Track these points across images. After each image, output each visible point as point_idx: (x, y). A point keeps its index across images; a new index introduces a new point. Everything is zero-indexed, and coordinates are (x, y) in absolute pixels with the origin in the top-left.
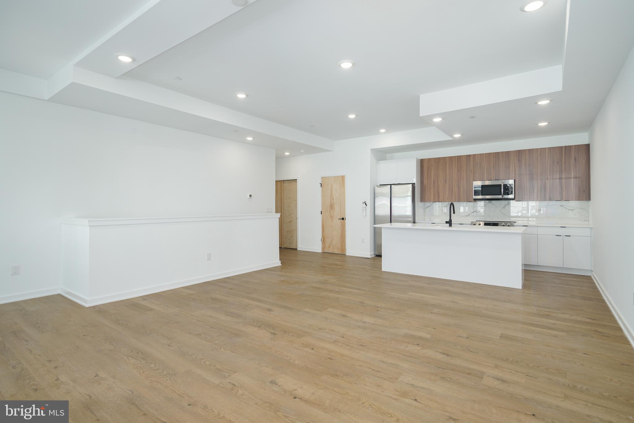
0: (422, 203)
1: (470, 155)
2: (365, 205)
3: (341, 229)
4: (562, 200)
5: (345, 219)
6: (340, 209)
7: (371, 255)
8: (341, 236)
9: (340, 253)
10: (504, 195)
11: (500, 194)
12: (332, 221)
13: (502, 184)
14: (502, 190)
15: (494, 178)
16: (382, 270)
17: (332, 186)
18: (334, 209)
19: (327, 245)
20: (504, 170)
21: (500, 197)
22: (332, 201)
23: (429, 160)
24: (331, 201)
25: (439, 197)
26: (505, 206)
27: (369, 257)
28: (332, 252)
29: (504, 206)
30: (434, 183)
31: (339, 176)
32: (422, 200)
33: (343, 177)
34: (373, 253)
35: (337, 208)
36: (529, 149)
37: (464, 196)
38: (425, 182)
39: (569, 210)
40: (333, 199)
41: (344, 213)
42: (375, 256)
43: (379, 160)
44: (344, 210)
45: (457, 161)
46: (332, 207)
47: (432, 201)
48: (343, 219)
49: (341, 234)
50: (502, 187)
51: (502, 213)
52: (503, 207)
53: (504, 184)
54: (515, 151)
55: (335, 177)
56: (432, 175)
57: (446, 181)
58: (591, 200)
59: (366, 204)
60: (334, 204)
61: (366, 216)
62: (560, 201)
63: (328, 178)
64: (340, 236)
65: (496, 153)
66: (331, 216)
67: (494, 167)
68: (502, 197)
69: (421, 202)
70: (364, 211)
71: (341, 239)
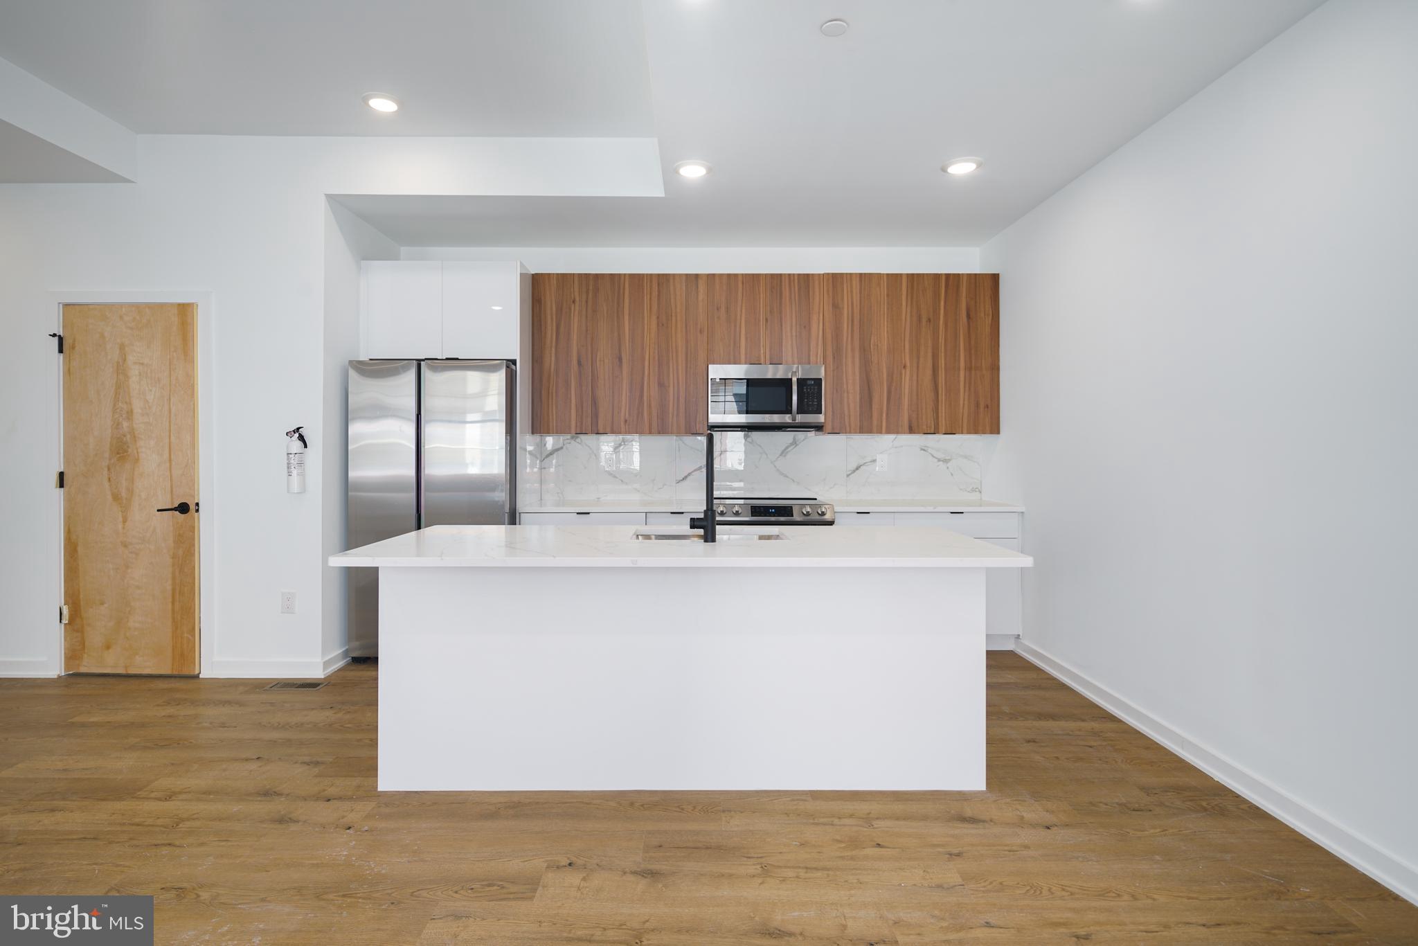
0: (537, 437)
1: (697, 276)
2: (300, 444)
3: (174, 557)
4: (938, 433)
5: (192, 507)
6: (170, 460)
7: (326, 664)
8: (174, 590)
9: (168, 672)
10: (798, 413)
11: (789, 411)
12: (125, 521)
13: (794, 379)
14: (795, 398)
15: (768, 357)
16: (382, 787)
17: (122, 347)
18: (137, 460)
19: (95, 637)
20: (794, 334)
21: (787, 418)
22: (125, 424)
23: (564, 279)
24: (117, 425)
25: (595, 416)
26: (787, 448)
27: (318, 673)
28: (121, 671)
29: (785, 449)
30: (579, 363)
31: (162, 306)
32: (539, 426)
33: (185, 312)
34: (339, 651)
35: (150, 459)
36: (861, 274)
37: (678, 415)
38: (550, 360)
39: (939, 460)
40: (130, 413)
41: (192, 482)
42: (348, 665)
43: (365, 258)
44: (191, 465)
45: (655, 293)
46: (122, 451)
47: (573, 431)
48: (183, 508)
49: (174, 578)
50: (795, 388)
51: (778, 470)
52: (780, 452)
53: (798, 379)
54: (823, 274)
55: (139, 308)
56: (575, 337)
57: (620, 359)
58: (1001, 433)
59: (301, 438)
60: (135, 438)
61: (303, 490)
62: (934, 434)
63: (104, 311)
64: (169, 588)
65: (772, 276)
66: (116, 497)
67: (767, 320)
68: (794, 419)
69: (533, 433)
70: (295, 472)
71: (173, 603)
